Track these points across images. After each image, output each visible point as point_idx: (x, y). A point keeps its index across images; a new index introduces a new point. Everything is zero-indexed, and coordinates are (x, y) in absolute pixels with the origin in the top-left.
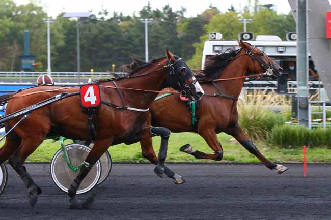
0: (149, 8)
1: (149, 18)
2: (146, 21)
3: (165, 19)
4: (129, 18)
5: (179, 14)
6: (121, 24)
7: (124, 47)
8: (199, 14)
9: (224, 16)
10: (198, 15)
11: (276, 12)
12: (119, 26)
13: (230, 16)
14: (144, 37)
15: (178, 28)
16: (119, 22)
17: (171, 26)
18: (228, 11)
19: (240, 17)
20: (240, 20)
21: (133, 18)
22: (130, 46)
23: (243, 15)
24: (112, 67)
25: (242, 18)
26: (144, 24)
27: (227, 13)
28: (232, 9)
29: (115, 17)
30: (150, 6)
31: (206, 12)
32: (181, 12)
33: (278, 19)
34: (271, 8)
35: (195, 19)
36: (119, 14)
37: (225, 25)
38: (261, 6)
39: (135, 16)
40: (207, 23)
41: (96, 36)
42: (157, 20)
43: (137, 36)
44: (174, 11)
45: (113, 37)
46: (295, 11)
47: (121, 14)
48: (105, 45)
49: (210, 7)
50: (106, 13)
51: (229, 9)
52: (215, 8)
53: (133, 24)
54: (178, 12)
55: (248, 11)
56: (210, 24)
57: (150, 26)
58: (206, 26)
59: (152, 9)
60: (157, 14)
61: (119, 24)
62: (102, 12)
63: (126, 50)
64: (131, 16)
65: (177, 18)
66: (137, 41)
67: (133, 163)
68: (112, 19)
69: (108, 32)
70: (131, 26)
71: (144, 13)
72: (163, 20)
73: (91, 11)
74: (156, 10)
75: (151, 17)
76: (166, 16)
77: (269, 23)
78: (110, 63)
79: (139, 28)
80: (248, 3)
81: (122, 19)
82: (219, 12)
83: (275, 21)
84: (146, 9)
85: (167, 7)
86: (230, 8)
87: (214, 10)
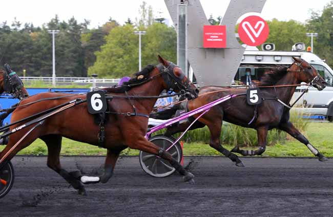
0: (57, 21)
1: (56, 29)
2: (54, 32)
3: (71, 30)
4: (39, 29)
5: (82, 26)
6: (32, 34)
7: (34, 55)
8: (101, 26)
9: (122, 28)
10: (99, 28)
11: (167, 26)
12: (30, 37)
13: (128, 28)
14: (52, 46)
15: (82, 38)
16: (30, 33)
17: (75, 37)
18: (125, 24)
19: (136, 30)
20: (136, 32)
21: (42, 29)
22: (40, 54)
23: (139, 28)
24: (23, 72)
25: (138, 30)
26: (51, 35)
27: (124, 25)
28: (129, 22)
29: (26, 29)
30: (58, 19)
31: (106, 25)
32: (85, 25)
33: (169, 31)
34: (163, 22)
35: (97, 30)
36: (30, 26)
37: (123, 36)
38: (153, 19)
39: (44, 28)
40: (107, 34)
41: (10, 45)
42: (64, 31)
43: (46, 46)
44: (78, 23)
45: (24, 46)
46: (176, 25)
47: (32, 25)
48: (18, 53)
49: (110, 20)
50: (19, 25)
51: (126, 23)
52: (114, 21)
53: (43, 35)
54: (82, 24)
55: (143, 25)
56: (110, 35)
57: (57, 36)
58: (106, 37)
59: (59, 22)
60: (64, 26)
61: (30, 35)
62: (15, 23)
63: (36, 57)
64: (41, 27)
65: (81, 29)
66: (45, 50)
67: (33, 156)
68: (23, 30)
69: (19, 41)
70: (41, 37)
71: (52, 25)
72: (68, 31)
73: (5, 23)
74: (62, 22)
75: (58, 29)
76: (71, 28)
77: (161, 35)
78: (21, 69)
79: (47, 38)
80: (143, 17)
81: (33, 30)
82: (118, 25)
83: (166, 33)
84: (54, 21)
85: (72, 20)
86: (127, 21)
87: (113, 23)
